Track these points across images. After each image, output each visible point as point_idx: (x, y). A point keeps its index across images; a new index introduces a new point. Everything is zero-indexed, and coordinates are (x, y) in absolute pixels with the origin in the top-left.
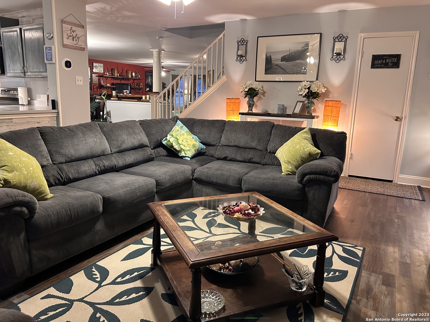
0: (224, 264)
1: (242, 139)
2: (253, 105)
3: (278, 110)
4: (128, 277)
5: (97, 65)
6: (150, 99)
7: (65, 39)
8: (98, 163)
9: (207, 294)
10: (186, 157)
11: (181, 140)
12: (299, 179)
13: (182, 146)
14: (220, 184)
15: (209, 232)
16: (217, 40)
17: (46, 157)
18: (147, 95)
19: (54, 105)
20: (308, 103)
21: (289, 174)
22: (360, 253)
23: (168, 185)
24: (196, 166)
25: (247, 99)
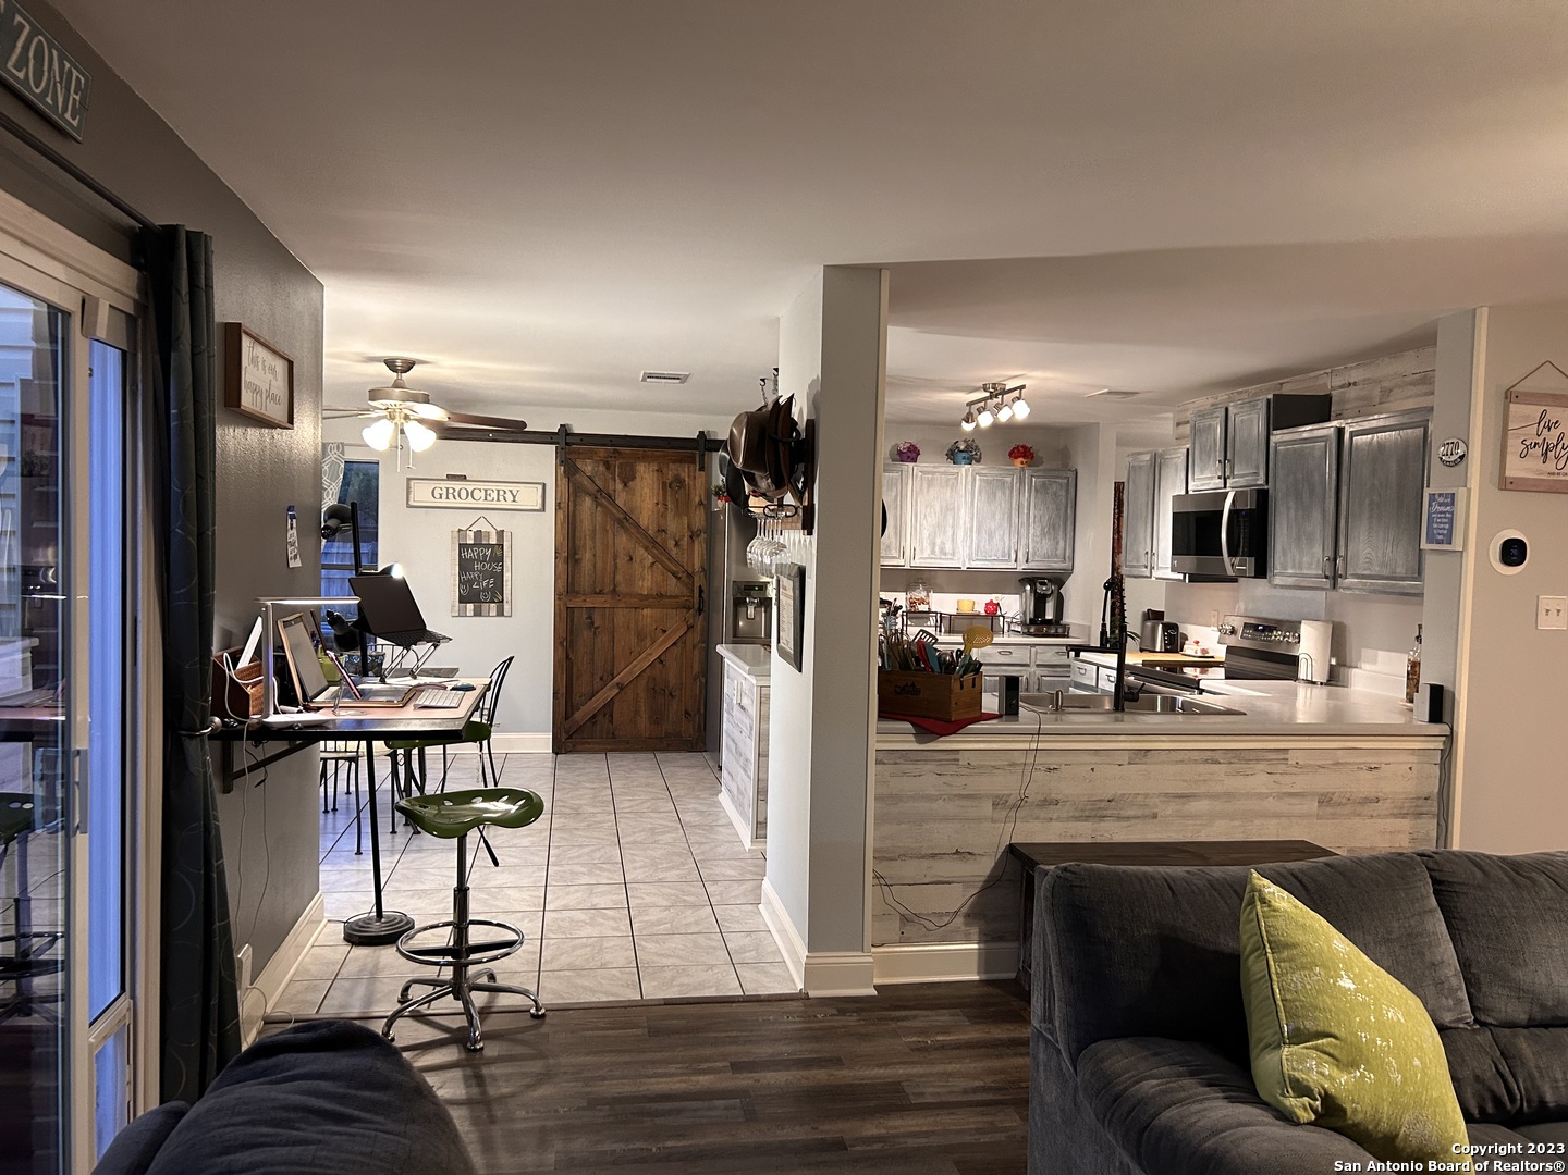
7: (1512, 460)
17: (1453, 991)
19: (1440, 704)
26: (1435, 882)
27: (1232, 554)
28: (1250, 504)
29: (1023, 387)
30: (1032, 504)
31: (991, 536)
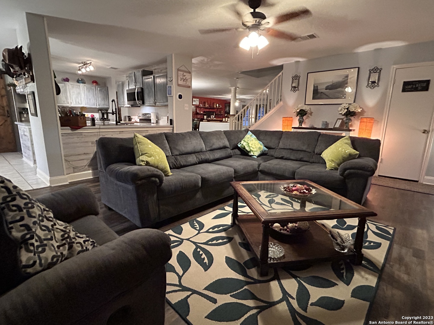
0: (283, 227)
1: (295, 144)
2: (303, 122)
3: (322, 125)
4: (216, 229)
5: (195, 100)
6: (228, 120)
7: (179, 81)
8: (198, 156)
9: (271, 245)
10: (254, 155)
11: (251, 144)
12: (341, 173)
13: (251, 148)
14: (278, 174)
15: (270, 207)
16: (277, 77)
17: (168, 151)
18: (226, 118)
19: (171, 122)
20: (347, 120)
21: (332, 170)
22: (391, 232)
23: (242, 173)
24: (261, 162)
25: (298, 117)
26: (166, 136)
27: (138, 100)
28: (140, 90)
29: (91, 63)
30: (99, 93)
31: (90, 100)
